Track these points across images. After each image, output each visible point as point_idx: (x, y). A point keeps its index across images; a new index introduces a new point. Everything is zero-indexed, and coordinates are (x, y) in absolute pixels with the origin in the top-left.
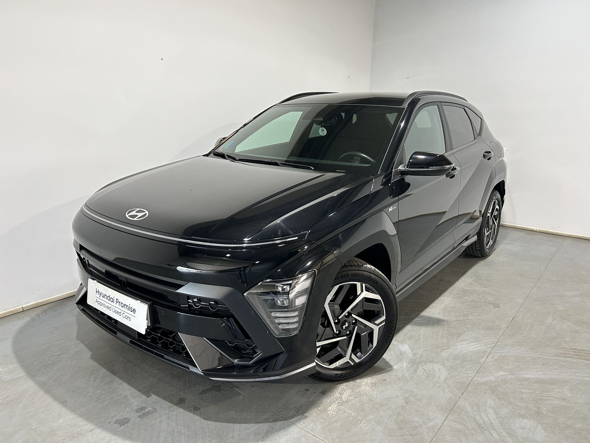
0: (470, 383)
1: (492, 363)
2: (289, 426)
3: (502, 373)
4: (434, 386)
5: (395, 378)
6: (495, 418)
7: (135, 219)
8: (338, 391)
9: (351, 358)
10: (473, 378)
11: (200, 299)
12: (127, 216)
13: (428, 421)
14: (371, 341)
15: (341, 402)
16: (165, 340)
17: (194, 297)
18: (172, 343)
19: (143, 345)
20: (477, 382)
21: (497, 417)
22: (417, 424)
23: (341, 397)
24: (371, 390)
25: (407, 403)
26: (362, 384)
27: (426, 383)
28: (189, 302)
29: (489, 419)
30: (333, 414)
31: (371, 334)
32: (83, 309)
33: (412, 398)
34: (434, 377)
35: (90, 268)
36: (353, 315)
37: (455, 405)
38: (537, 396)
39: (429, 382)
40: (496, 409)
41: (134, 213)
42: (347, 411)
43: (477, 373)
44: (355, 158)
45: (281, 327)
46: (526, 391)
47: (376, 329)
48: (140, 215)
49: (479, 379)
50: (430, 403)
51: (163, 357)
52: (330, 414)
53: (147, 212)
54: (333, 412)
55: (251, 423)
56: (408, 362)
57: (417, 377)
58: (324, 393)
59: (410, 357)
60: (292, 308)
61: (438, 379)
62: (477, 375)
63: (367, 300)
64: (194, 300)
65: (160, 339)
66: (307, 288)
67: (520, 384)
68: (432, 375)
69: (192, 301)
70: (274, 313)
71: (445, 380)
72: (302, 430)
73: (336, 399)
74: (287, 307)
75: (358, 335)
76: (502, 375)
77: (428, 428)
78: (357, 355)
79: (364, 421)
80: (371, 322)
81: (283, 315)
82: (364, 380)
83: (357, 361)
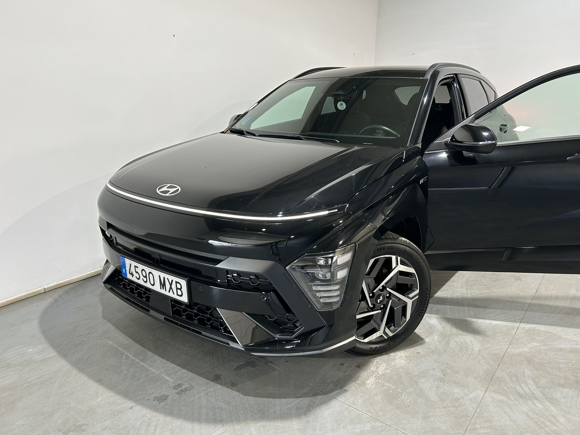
0: (505, 354)
1: (523, 335)
2: (330, 400)
3: (535, 344)
4: (469, 358)
5: (429, 351)
6: (535, 388)
7: (167, 195)
8: (374, 365)
9: (385, 332)
10: (507, 349)
11: (239, 274)
12: (158, 192)
13: (469, 393)
14: (404, 314)
15: (378, 375)
16: (202, 316)
17: (234, 272)
18: (209, 319)
19: (179, 323)
20: (511, 353)
21: (537, 388)
22: (458, 396)
23: (377, 370)
24: (407, 364)
25: (444, 376)
26: (397, 358)
27: (461, 355)
28: (228, 277)
29: (530, 390)
30: (373, 388)
31: (404, 308)
32: (111, 288)
33: (449, 371)
34: (467, 349)
35: (119, 247)
36: (388, 289)
37: (493, 376)
38: (574, 366)
39: (463, 354)
40: (535, 379)
41: (165, 189)
42: (386, 384)
43: (510, 344)
44: (377, 131)
45: (322, 300)
46: (561, 361)
47: (410, 303)
48: (172, 190)
49: (513, 350)
50: (468, 375)
51: (200, 333)
52: (369, 387)
53: (179, 188)
54: (372, 385)
55: (291, 398)
56: (438, 335)
57: (451, 349)
58: (360, 367)
59: (440, 331)
60: (334, 282)
61: (472, 351)
62: (510, 346)
63: (401, 273)
64: (234, 275)
65: (196, 315)
66: (348, 261)
67: (555, 355)
68: (465, 347)
69: (231, 276)
70: (315, 287)
71: (479, 352)
72: (343, 404)
73: (372, 372)
74: (329, 280)
75: (392, 308)
76: (535, 346)
77: (470, 399)
78: (390, 328)
79: (404, 393)
80: (405, 296)
81: (324, 288)
82: (397, 353)
83: (391, 334)
